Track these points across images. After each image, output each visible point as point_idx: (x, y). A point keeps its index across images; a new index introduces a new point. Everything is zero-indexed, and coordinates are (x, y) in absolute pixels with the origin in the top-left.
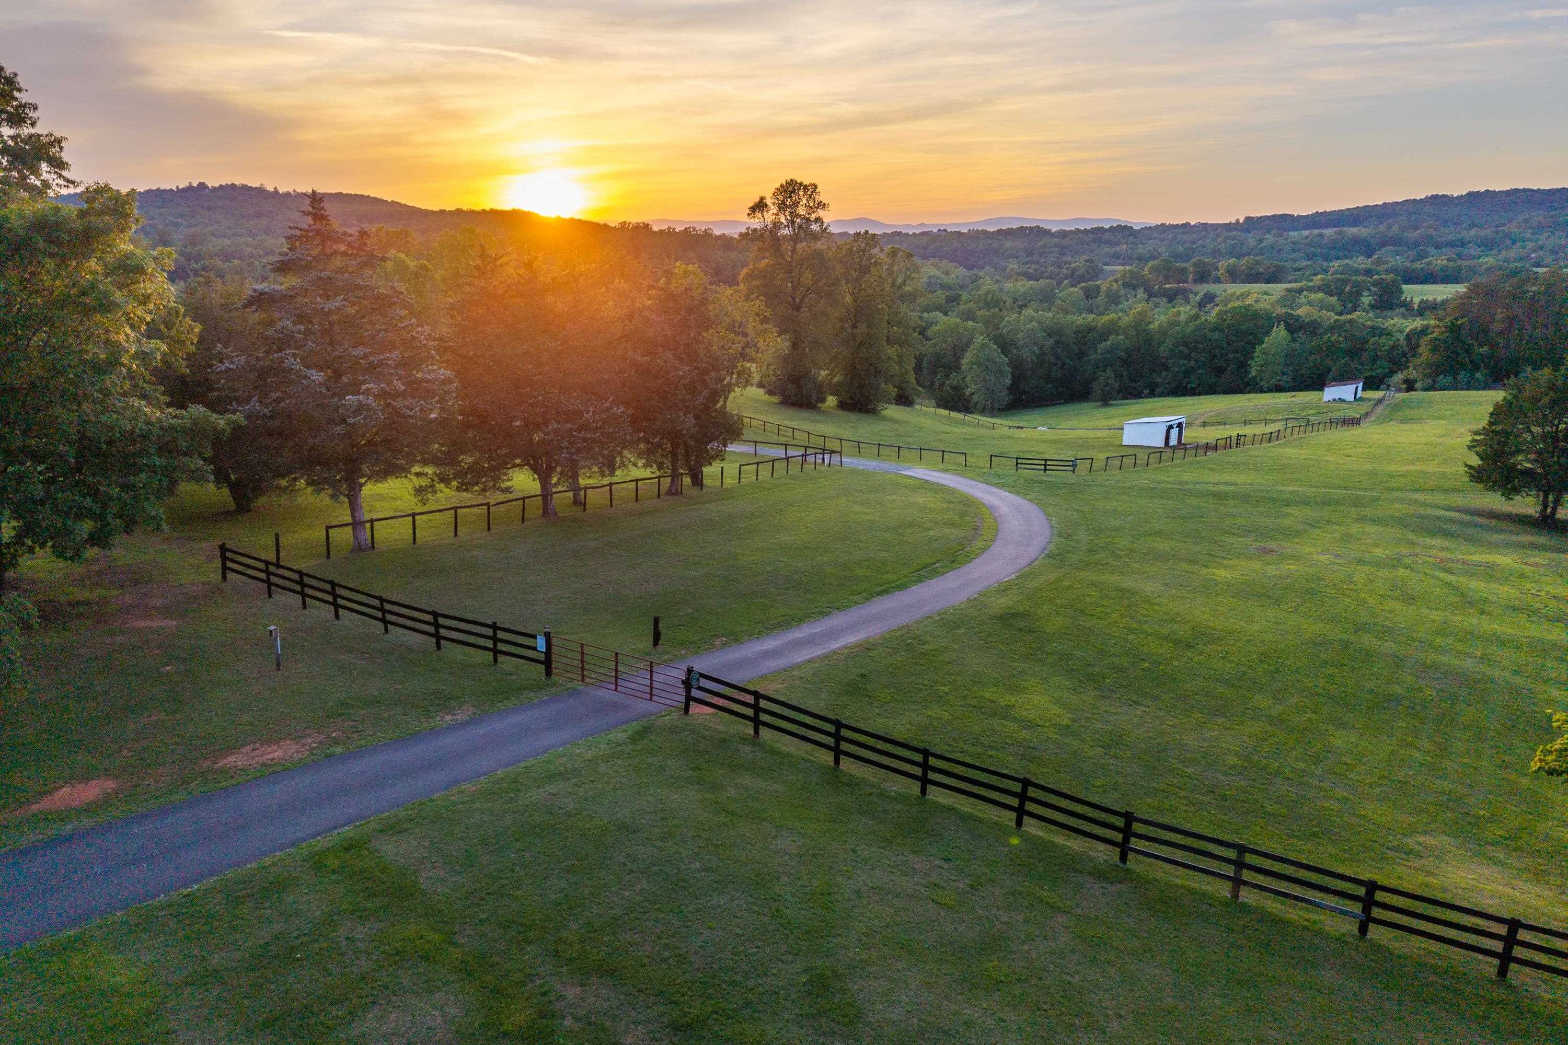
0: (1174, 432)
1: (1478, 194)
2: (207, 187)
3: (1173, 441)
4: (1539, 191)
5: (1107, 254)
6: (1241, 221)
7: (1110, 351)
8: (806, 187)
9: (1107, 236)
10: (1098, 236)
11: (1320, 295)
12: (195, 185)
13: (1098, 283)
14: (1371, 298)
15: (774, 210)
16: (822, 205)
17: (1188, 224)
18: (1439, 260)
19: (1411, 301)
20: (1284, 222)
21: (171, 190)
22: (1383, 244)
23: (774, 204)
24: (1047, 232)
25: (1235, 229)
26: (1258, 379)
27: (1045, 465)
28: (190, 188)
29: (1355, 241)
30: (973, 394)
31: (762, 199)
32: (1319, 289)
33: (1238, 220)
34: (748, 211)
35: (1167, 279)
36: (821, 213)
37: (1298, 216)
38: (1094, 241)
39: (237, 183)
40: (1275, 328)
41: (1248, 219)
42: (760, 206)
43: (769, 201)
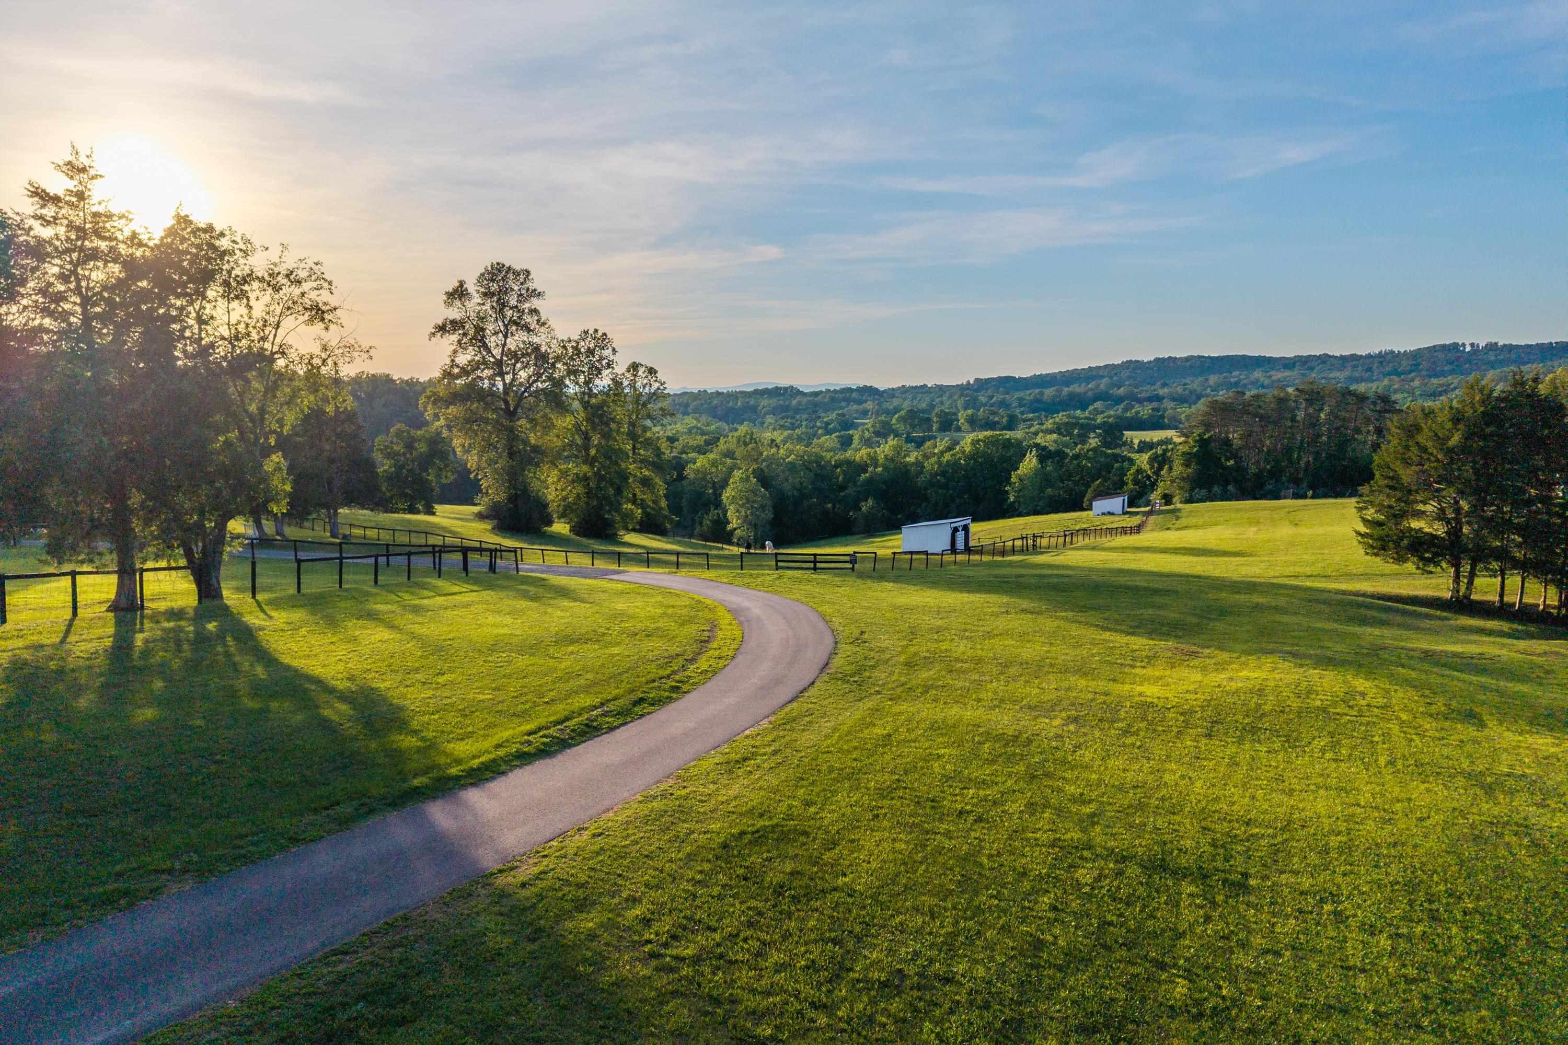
0: (960, 535)
1: (1163, 360)
3: (960, 545)
4: (1209, 357)
5: (857, 411)
6: (972, 382)
7: (870, 481)
8: (517, 274)
9: (854, 395)
10: (846, 395)
11: (1055, 436)
13: (851, 432)
14: (1097, 440)
15: (477, 299)
16: (537, 294)
17: (925, 386)
18: (1145, 411)
19: (1132, 442)
20: (1007, 383)
22: (1095, 399)
23: (478, 292)
24: (799, 393)
25: (969, 389)
26: (1017, 504)
27: (815, 562)
29: (1072, 396)
30: (735, 529)
31: (461, 284)
32: (1051, 432)
33: (968, 382)
34: (445, 298)
35: (914, 429)
36: (535, 303)
37: (1020, 378)
38: (844, 399)
40: (1028, 454)
41: (977, 380)
42: (459, 293)
43: (471, 287)
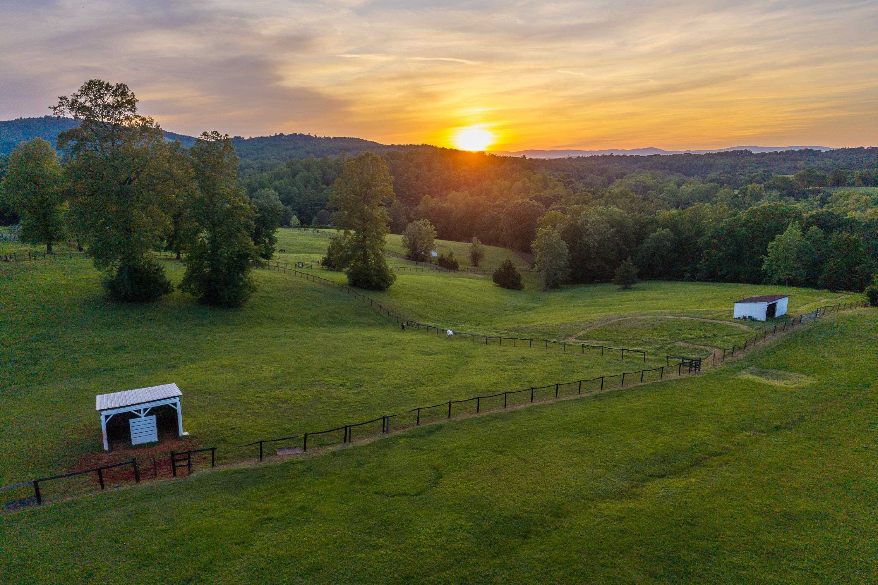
2: (284, 135)
12: (278, 134)
21: (267, 137)
28: (276, 136)
35: (810, 184)
39: (298, 133)
40: (790, 226)
